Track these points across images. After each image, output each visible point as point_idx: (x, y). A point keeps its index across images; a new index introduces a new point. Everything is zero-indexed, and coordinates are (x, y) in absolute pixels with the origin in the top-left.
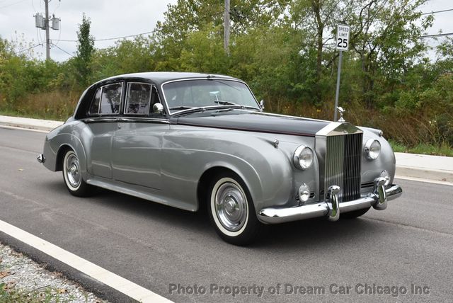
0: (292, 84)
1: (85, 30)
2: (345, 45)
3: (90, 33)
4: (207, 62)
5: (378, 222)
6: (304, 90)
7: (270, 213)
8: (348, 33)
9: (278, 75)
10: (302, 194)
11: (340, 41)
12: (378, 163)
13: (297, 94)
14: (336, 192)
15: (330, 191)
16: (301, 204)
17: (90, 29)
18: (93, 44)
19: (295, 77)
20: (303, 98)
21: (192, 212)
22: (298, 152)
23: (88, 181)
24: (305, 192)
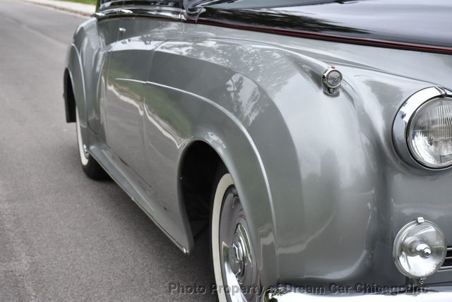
21: (183, 252)
22: (408, 110)
23: (92, 147)
24: (421, 247)
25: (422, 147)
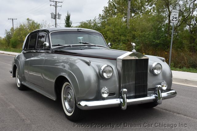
0: (154, 40)
1: (68, 18)
2: (176, 20)
3: (70, 20)
4: (117, 31)
5: (164, 111)
6: (160, 44)
7: (83, 103)
8: (178, 14)
9: (147, 36)
10: (104, 93)
11: (173, 18)
12: (160, 77)
13: (157, 45)
14: (125, 93)
15: (122, 92)
16: (104, 99)
17: (70, 18)
18: (71, 24)
19: (156, 37)
20: (159, 47)
21: (54, 100)
22: (102, 68)
23: (22, 82)
24: (105, 92)
25: (105, 75)
